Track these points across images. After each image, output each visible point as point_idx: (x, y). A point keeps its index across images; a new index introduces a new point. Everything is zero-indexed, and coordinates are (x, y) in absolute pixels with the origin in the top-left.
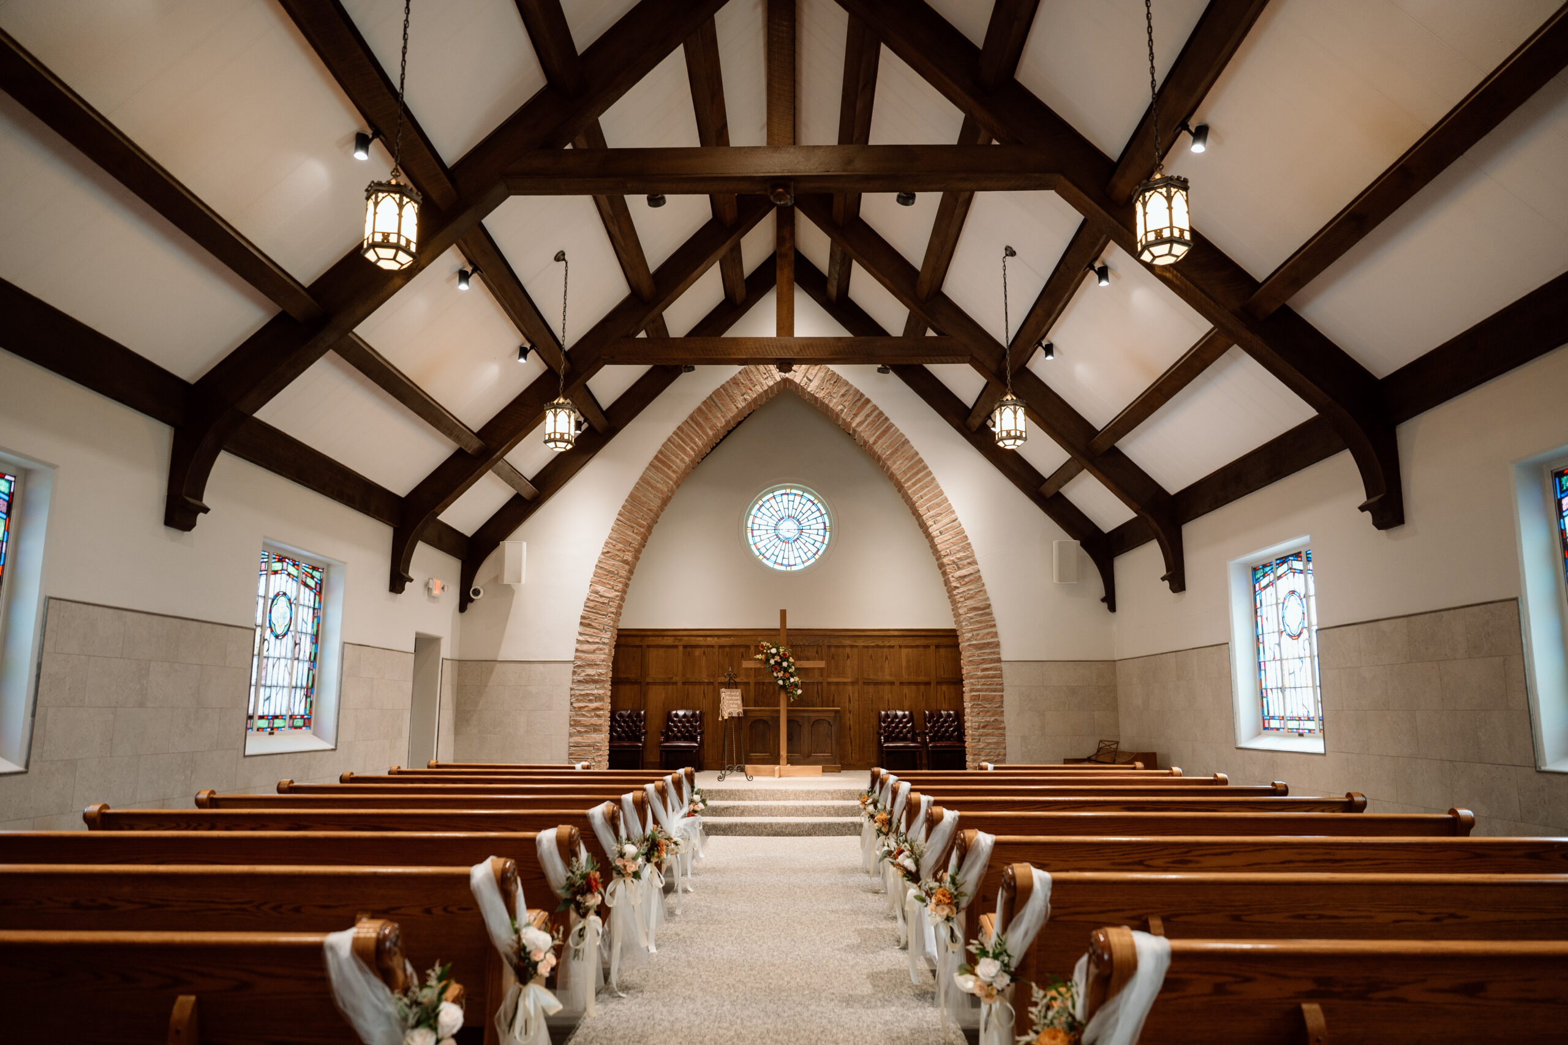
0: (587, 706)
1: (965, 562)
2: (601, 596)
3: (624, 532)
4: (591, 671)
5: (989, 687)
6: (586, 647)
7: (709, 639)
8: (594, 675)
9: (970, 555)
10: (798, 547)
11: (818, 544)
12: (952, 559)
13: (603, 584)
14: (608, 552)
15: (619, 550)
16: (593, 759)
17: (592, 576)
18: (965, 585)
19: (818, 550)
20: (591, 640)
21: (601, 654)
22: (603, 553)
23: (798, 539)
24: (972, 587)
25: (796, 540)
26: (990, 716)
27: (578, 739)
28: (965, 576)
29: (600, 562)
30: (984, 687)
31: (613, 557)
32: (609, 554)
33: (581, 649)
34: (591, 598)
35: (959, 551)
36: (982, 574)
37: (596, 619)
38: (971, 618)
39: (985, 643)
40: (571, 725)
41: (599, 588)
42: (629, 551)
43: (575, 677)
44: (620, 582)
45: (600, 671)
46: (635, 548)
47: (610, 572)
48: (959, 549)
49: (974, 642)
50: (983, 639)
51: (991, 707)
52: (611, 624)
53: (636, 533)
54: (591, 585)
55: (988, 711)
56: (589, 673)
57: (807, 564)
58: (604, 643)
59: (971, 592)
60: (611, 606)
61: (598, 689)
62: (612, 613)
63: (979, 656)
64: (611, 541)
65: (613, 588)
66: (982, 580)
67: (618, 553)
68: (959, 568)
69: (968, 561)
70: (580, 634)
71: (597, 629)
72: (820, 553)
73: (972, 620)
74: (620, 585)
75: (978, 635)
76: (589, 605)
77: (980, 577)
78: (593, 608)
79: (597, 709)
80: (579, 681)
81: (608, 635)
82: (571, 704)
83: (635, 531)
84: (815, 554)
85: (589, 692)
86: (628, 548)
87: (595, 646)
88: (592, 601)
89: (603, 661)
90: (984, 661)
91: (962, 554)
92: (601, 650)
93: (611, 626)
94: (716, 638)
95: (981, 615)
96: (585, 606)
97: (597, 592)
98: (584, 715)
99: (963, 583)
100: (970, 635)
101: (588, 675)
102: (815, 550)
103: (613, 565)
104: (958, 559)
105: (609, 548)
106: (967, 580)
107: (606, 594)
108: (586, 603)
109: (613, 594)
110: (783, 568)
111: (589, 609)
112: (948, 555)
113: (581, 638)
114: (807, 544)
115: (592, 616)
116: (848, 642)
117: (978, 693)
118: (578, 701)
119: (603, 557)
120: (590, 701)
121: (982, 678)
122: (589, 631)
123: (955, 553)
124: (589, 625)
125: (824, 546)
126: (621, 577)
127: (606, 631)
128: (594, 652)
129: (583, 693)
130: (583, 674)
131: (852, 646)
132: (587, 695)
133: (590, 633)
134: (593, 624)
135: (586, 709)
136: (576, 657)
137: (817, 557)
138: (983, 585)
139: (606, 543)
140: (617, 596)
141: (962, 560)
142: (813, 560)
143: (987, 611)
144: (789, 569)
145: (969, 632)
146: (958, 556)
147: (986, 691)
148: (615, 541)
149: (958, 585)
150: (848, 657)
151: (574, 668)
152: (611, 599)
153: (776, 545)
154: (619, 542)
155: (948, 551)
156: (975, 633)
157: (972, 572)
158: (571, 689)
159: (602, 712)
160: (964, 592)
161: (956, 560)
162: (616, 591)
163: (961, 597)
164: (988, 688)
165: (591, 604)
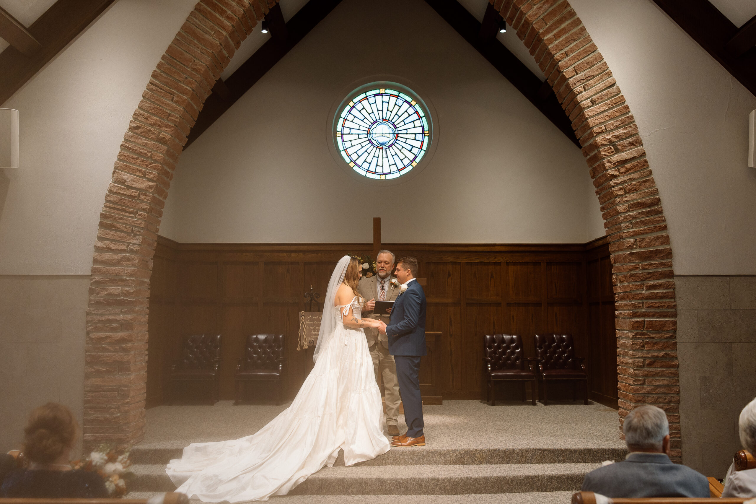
0: (108, 337)
1: (626, 142)
2: (129, 187)
3: (159, 101)
4: (114, 289)
5: (658, 311)
6: (107, 256)
7: (293, 255)
8: (119, 295)
9: (633, 132)
10: (393, 153)
11: (415, 151)
12: (608, 137)
13: (132, 171)
14: (138, 128)
15: (153, 125)
16: (118, 408)
17: (116, 159)
18: (625, 172)
19: (416, 157)
20: (114, 247)
21: (128, 266)
22: (131, 129)
23: (393, 144)
24: (635, 176)
25: (391, 146)
26: (658, 350)
27: (96, 381)
28: (626, 161)
29: (126, 140)
30: (650, 311)
31: (145, 134)
32: (140, 131)
33: (100, 258)
34: (115, 190)
35: (617, 127)
36: (648, 157)
37: (121, 219)
38: (634, 217)
39: (651, 252)
40: (87, 363)
41: (126, 176)
42: (166, 126)
43: (92, 298)
44: (154, 168)
45: (127, 289)
46: (175, 121)
47: (141, 154)
48: (617, 123)
49: (637, 250)
50: (650, 246)
51: (660, 338)
52: (142, 226)
53: (176, 102)
54: (114, 172)
55: (656, 343)
56: (112, 292)
57: (403, 172)
58: (132, 251)
59: (634, 183)
60: (142, 201)
61: (124, 313)
62: (144, 210)
63: (644, 269)
64: (142, 112)
65: (144, 176)
66: (648, 167)
67: (152, 129)
68: (617, 151)
69: (630, 140)
70: (100, 239)
71: (122, 231)
72: (418, 160)
73: (634, 221)
74: (155, 173)
75: (643, 240)
76: (111, 199)
77: (646, 162)
78: (116, 203)
79: (123, 340)
80: (98, 303)
81: (138, 240)
82: (88, 333)
83: (175, 99)
84: (412, 162)
85: (111, 317)
86: (166, 122)
87: (121, 255)
88: (116, 193)
89: (131, 275)
90: (651, 276)
91: (621, 131)
92: (128, 260)
93: (143, 228)
94: (301, 254)
95: (648, 213)
96: (107, 201)
97: (122, 182)
98: (105, 350)
99: (623, 170)
100: (632, 240)
101: (110, 294)
102: (412, 157)
103: (145, 145)
104: (617, 137)
105: (140, 121)
106: (628, 166)
107: (136, 185)
108: (107, 196)
109: (144, 184)
110: (377, 177)
111: (111, 205)
112: (602, 132)
113: (100, 244)
114: (403, 150)
115: (116, 214)
116: (449, 258)
117: (642, 319)
118: (97, 330)
119: (131, 134)
120: (114, 330)
121: (648, 298)
122: (112, 234)
123: (612, 130)
124: (111, 227)
125: (423, 153)
126: (156, 161)
127: (135, 235)
128: (118, 263)
129: (103, 319)
130: (104, 293)
131: (453, 263)
132: (110, 321)
133: (112, 237)
134: (118, 225)
135: (108, 341)
136: (95, 271)
137: (414, 164)
138: (650, 173)
139: (135, 114)
140: (151, 187)
141: (622, 139)
142: (410, 168)
143: (655, 208)
144: (383, 177)
145: (630, 237)
146: (617, 133)
147: (653, 316)
148: (148, 112)
149: (616, 173)
150: (449, 275)
151: (91, 285)
152: (142, 191)
153: (369, 151)
154: (154, 114)
155: (603, 126)
156: (638, 238)
157: (636, 155)
158: (88, 314)
159: (129, 345)
160: (624, 182)
161: (614, 140)
162: (149, 180)
163: (620, 189)
164: (656, 312)
165: (115, 198)
